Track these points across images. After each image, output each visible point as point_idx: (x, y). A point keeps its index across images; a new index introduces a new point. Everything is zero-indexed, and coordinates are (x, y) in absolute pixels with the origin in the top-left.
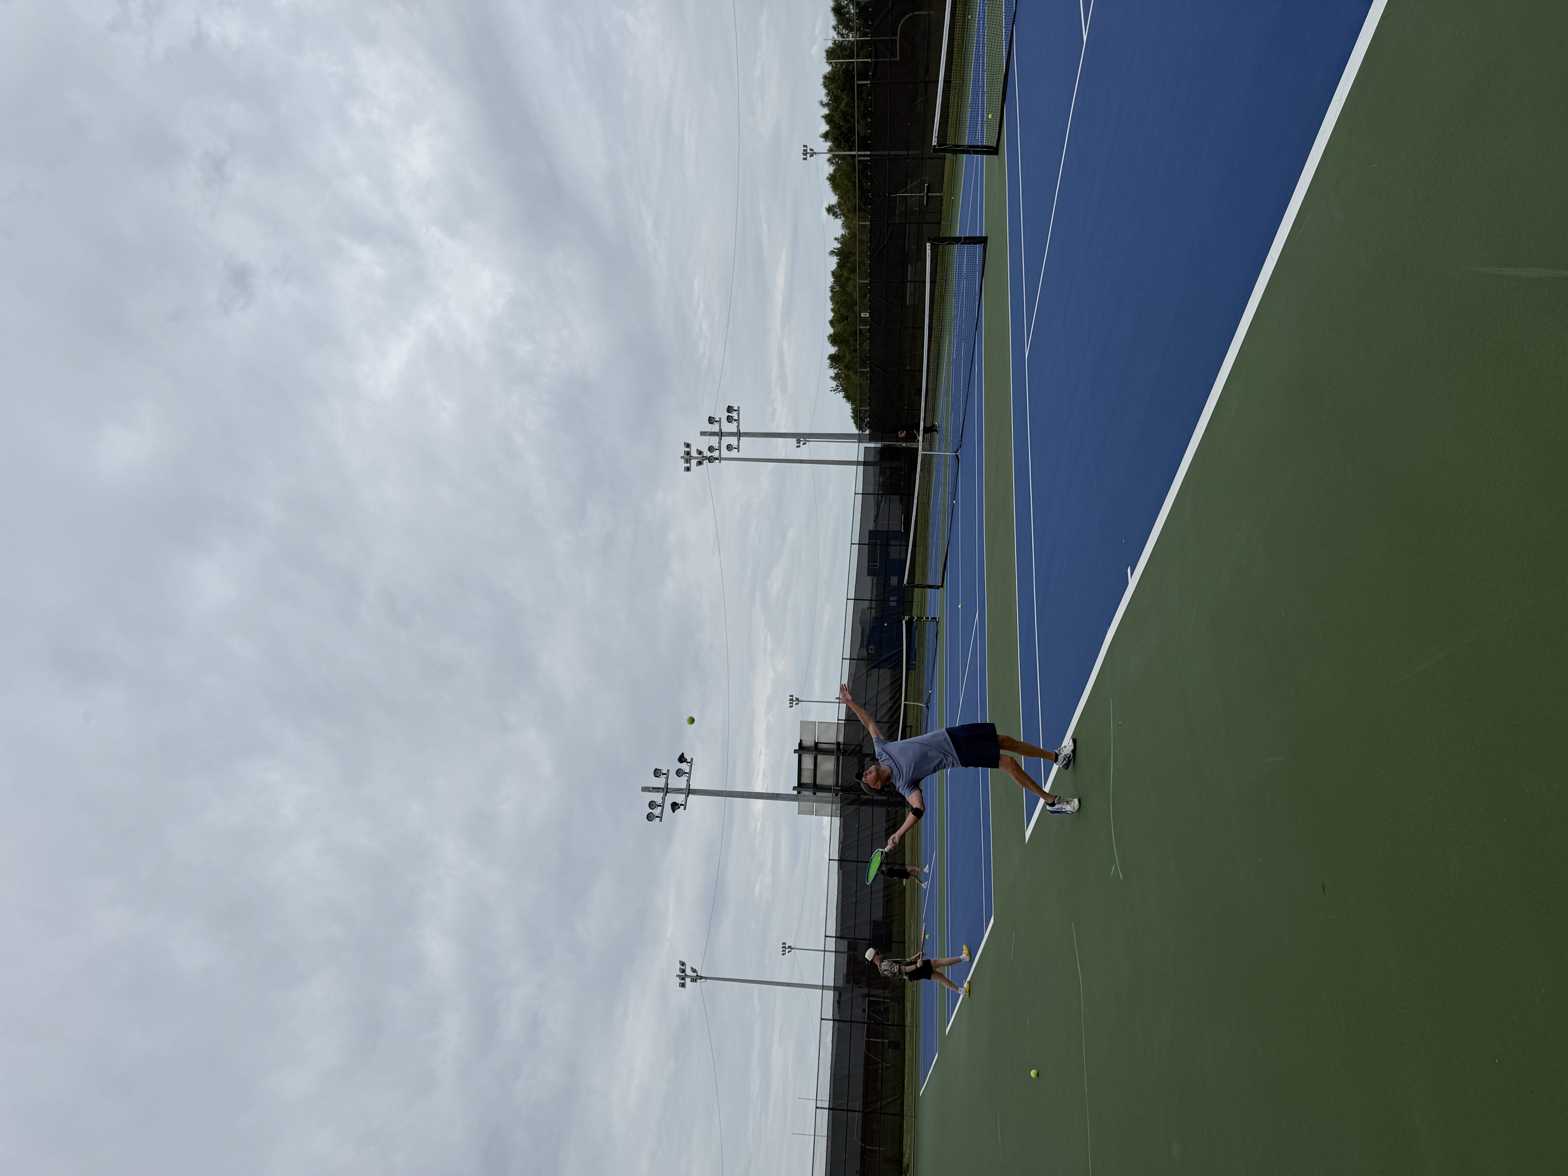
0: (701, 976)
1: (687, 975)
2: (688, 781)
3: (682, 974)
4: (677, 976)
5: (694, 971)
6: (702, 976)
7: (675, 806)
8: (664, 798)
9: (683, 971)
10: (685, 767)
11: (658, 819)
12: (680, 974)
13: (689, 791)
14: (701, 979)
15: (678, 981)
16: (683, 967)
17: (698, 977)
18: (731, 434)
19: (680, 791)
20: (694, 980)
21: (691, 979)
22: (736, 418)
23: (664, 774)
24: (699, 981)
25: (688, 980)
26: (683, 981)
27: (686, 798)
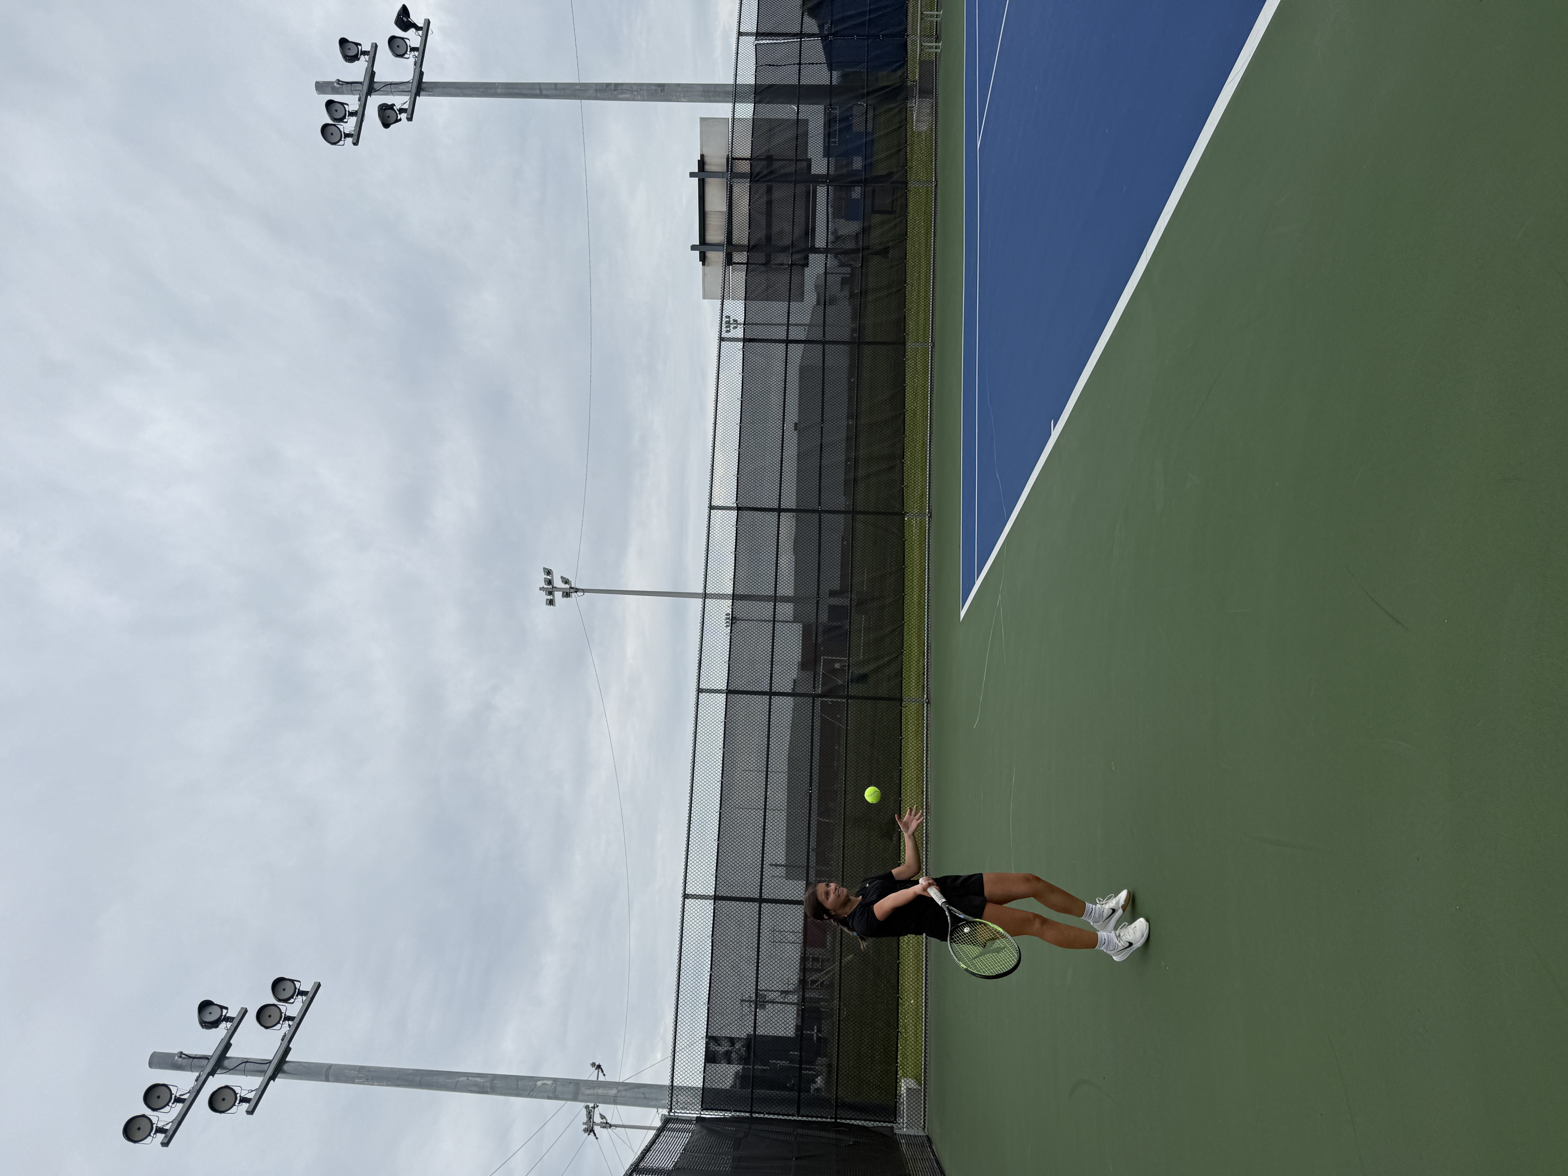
0: (576, 589)
1: (556, 588)
2: (419, 63)
3: (549, 587)
4: (541, 589)
5: (566, 582)
6: (578, 587)
7: (388, 116)
8: (363, 99)
9: (550, 582)
10: (413, 38)
11: (349, 140)
12: (545, 586)
13: (420, 87)
14: (576, 592)
15: (545, 597)
16: (549, 577)
17: (572, 590)
19: (402, 87)
20: (567, 595)
21: (563, 593)
23: (365, 53)
24: (573, 595)
25: (558, 595)
26: (550, 597)
27: (413, 100)
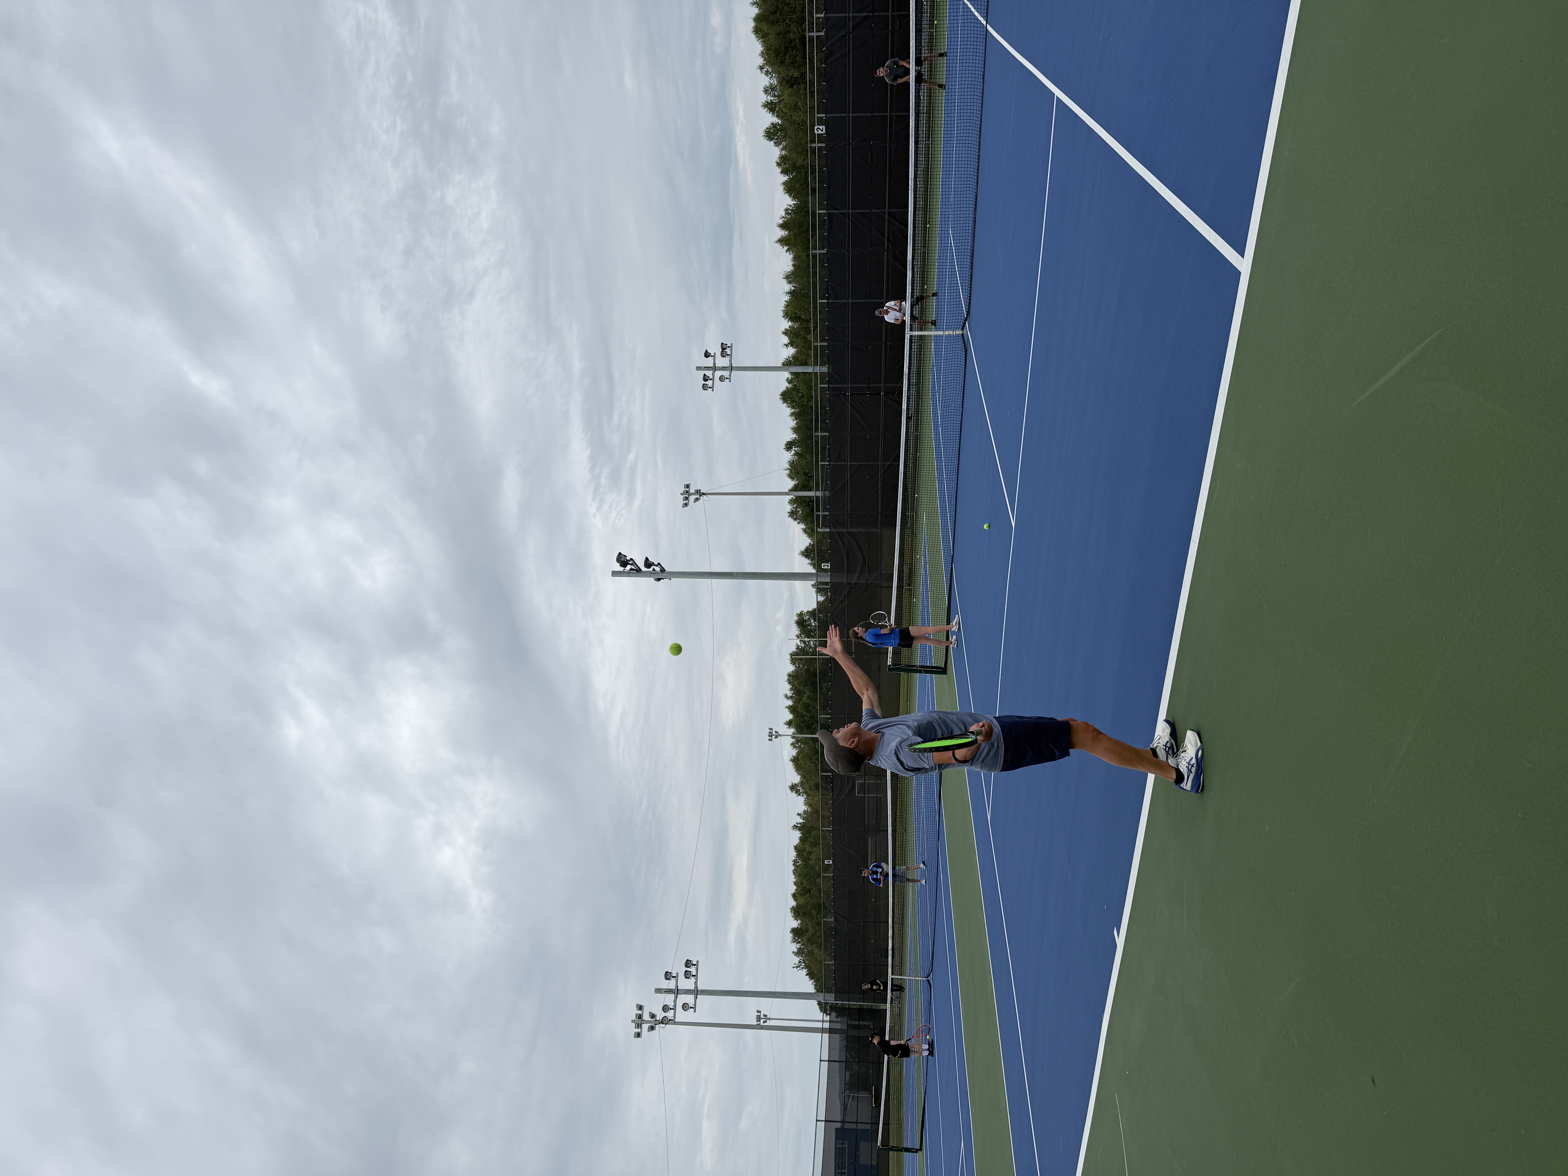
18: (687, 992)
22: (694, 973)
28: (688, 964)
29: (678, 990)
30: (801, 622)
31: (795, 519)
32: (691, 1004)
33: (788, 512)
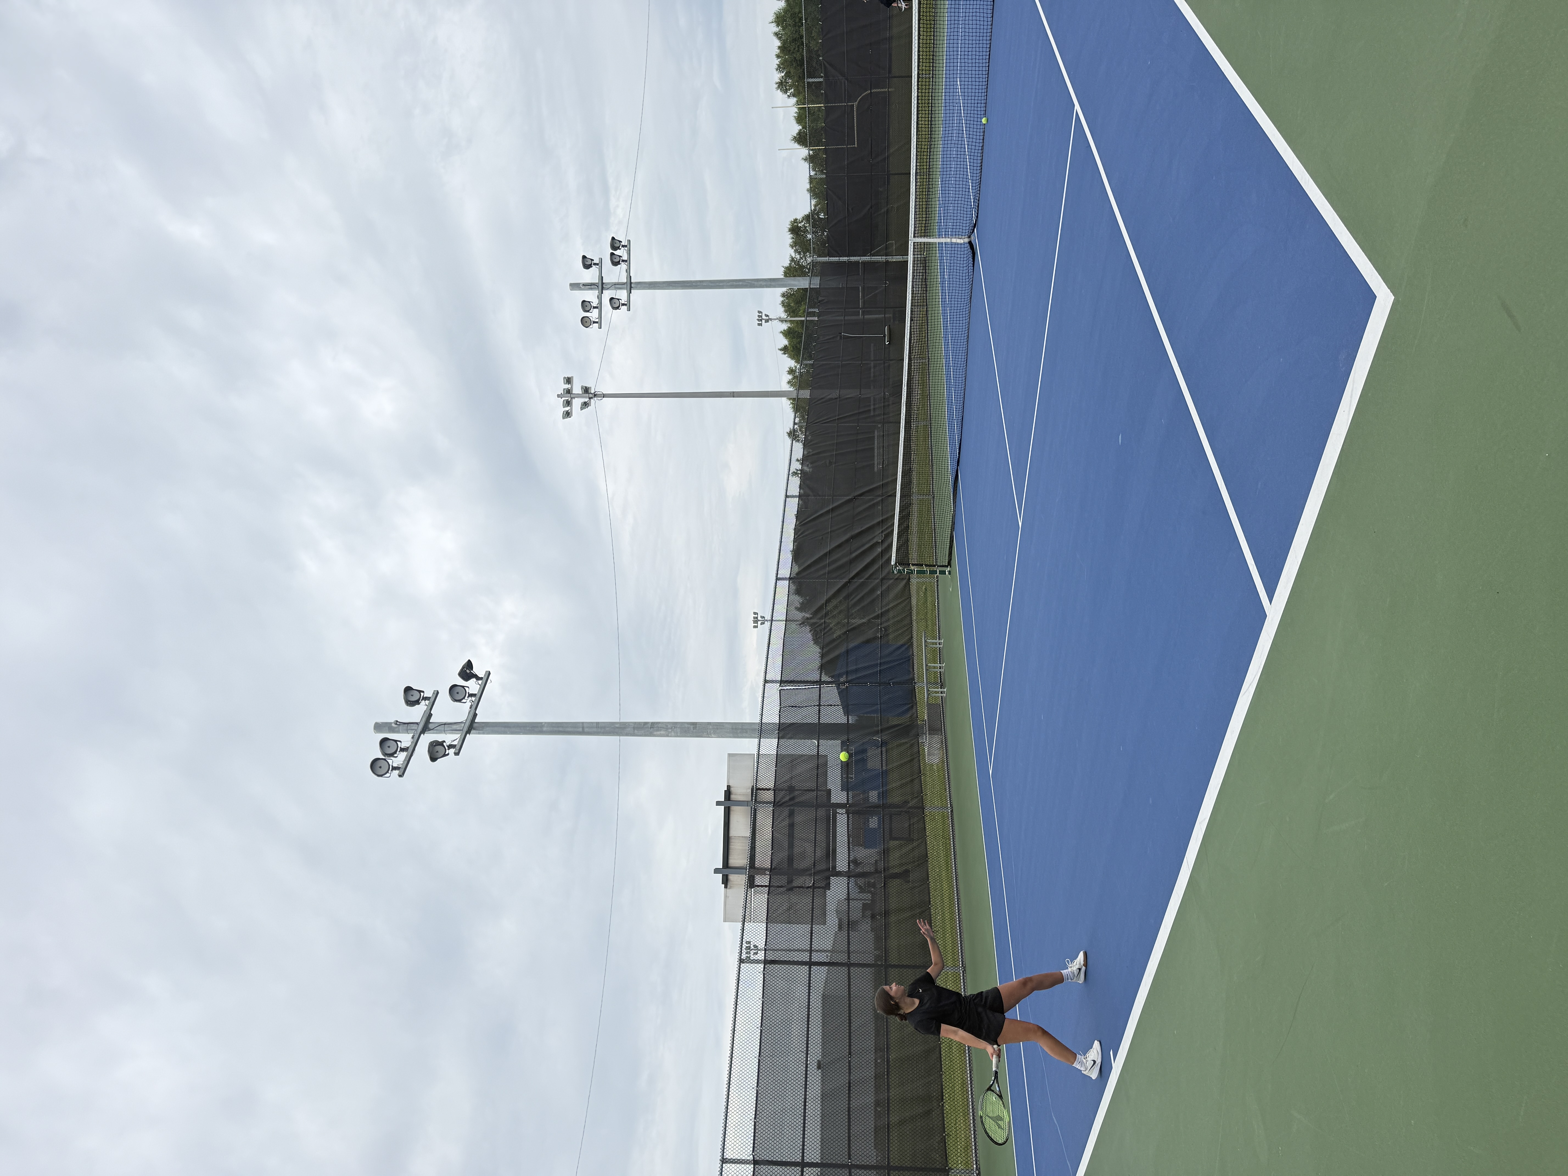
2: (475, 707)
7: (436, 752)
8: (416, 737)
11: (396, 772)
13: (472, 726)
18: (617, 286)
19: (455, 727)
22: (625, 258)
23: (426, 698)
27: (463, 737)
28: (615, 244)
29: (603, 283)
30: (795, 229)
31: (786, 92)
32: (624, 299)
33: (777, 83)
